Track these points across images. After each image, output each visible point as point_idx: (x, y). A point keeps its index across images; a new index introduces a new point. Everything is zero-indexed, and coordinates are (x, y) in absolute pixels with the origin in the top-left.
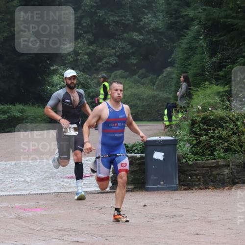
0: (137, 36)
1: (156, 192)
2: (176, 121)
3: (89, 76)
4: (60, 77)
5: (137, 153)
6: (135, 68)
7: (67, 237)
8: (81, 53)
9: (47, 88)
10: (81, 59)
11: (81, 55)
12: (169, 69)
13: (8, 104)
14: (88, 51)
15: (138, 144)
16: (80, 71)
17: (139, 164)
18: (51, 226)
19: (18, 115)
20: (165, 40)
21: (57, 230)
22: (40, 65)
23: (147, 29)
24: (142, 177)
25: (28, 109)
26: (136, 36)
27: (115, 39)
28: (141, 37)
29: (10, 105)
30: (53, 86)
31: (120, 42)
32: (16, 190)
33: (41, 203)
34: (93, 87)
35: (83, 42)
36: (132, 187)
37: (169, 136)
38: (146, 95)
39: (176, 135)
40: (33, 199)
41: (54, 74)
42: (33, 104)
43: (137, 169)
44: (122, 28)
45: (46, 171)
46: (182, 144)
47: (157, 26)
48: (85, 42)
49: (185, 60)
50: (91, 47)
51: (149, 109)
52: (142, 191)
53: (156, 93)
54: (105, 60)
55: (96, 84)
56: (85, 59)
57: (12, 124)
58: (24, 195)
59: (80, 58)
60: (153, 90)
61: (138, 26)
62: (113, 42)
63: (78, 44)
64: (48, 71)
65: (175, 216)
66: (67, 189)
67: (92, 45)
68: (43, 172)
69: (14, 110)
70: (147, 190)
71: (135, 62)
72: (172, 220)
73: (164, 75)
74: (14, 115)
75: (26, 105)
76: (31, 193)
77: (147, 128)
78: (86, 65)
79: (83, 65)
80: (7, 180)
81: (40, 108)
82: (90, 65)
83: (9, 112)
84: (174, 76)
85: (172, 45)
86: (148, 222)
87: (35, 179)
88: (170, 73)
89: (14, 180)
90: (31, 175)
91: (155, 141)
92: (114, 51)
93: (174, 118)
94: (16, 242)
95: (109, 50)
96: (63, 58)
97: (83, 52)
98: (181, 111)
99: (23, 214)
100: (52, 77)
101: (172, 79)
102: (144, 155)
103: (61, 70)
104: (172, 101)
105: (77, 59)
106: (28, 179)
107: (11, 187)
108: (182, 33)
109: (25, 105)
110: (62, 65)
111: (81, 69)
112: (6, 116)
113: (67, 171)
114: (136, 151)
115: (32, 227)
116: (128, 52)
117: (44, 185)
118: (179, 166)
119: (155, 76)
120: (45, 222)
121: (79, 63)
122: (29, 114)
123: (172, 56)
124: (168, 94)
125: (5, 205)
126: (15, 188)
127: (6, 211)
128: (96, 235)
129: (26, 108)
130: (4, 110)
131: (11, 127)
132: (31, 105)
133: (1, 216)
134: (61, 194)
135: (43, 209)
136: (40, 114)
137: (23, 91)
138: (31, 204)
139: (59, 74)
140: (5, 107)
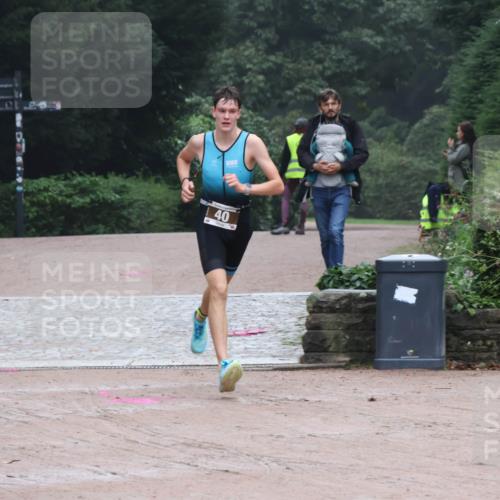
0: (371, 37)
1: (396, 372)
2: (445, 220)
3: (266, 118)
4: (203, 120)
5: (360, 288)
6: (364, 104)
7: (204, 460)
8: (250, 69)
9: (176, 144)
10: (250, 82)
11: (250, 73)
12: (435, 109)
13: (93, 173)
14: (265, 66)
15: (362, 267)
16: (248, 108)
17: (364, 311)
18: (171, 435)
19: (113, 199)
20: (430, 47)
21: (184, 444)
22: (164, 93)
23: (392, 23)
24: (368, 339)
25: (133, 186)
26: (367, 36)
27: (324, 42)
28: (379, 39)
29: (97, 175)
31: (333, 49)
33: (154, 386)
34: (272, 142)
35: (256, 47)
36: (347, 359)
37: (428, 253)
38: (385, 164)
39: (444, 251)
40: (138, 378)
41: (191, 113)
42: (146, 176)
43: (360, 320)
44: (339, 19)
46: (456, 271)
47: (413, 16)
48: (260, 47)
49: (471, 92)
50: (272, 58)
51: (390, 192)
52: (368, 368)
53: (405, 160)
54: (300, 86)
55: (279, 136)
56: (259, 82)
57: (99, 217)
58: (119, 368)
59: (247, 81)
60: (402, 154)
61: (373, 16)
62: (318, 48)
63: (244, 50)
64: (179, 107)
65: (435, 423)
66: (208, 359)
67: (274, 54)
68: (160, 320)
69: (104, 188)
70: (378, 367)
71: (364, 92)
72: (428, 432)
73: (426, 120)
74: (104, 199)
75: (130, 179)
77: (384, 233)
78: (261, 95)
79: (255, 95)
81: (159, 185)
82: (269, 95)
83: (93, 192)
84: (446, 124)
85: (445, 58)
86: (377, 434)
88: (440, 118)
91: (398, 264)
92: (320, 67)
93: (441, 215)
94: (97, 466)
95: (309, 65)
96: (212, 79)
97: (255, 68)
98: (457, 201)
99: (114, 407)
100: (188, 119)
101: (443, 130)
102: (374, 292)
103: (207, 105)
104: (438, 179)
105: (243, 82)
108: (467, 33)
109: (127, 177)
110: (208, 95)
111: (249, 105)
112: (88, 200)
114: (358, 284)
115: (132, 438)
116: (350, 71)
117: (162, 348)
118: (448, 318)
119: (407, 124)
120: (158, 427)
121: (245, 91)
122: (135, 198)
123: (444, 82)
124: (431, 162)
125: (75, 387)
126: (100, 353)
127: (79, 400)
128: (265, 459)
129: (131, 183)
130: (83, 186)
131: (97, 222)
132: (140, 178)
133: (67, 411)
134: (197, 368)
135: (156, 399)
136: (159, 198)
137: (125, 147)
138: (133, 387)
139: (202, 113)
140: (86, 180)
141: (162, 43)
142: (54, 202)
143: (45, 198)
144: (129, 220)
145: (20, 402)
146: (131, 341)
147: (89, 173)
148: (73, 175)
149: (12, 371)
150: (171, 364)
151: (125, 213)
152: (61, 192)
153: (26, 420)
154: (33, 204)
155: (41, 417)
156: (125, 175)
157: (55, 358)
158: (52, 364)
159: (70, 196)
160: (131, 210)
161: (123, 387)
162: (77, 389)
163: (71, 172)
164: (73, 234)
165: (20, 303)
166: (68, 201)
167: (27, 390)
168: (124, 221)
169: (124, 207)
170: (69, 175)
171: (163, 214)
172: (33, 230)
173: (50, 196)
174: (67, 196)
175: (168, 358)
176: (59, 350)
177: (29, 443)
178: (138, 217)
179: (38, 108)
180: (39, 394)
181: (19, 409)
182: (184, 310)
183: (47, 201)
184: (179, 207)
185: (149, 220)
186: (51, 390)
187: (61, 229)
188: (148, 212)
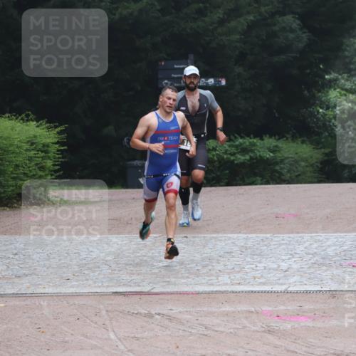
4: (340, 93)
9: (318, 112)
13: (252, 136)
18: (323, 347)
19: (268, 156)
21: (334, 354)
22: (308, 71)
25: (284, 146)
29: (255, 137)
30: (328, 108)
32: (264, 284)
33: (307, 307)
40: (294, 300)
41: (330, 87)
42: (294, 138)
45: (315, 253)
57: (257, 171)
58: (278, 292)
64: (320, 83)
68: (309, 254)
69: (261, 148)
74: (260, 156)
75: (281, 140)
76: (290, 289)
80: (248, 266)
81: (304, 146)
83: (252, 151)
87: (295, 266)
89: (261, 266)
90: (289, 259)
96: (347, 60)
99: (275, 324)
100: (328, 92)
103: (343, 81)
106: (284, 266)
107: (255, 278)
109: (279, 139)
110: (344, 73)
112: (247, 157)
113: (352, 255)
115: (292, 349)
117: (312, 276)
120: (312, 340)
122: (286, 155)
126: (262, 280)
127: (246, 318)
129: (281, 144)
130: (244, 146)
131: (255, 175)
132: (290, 139)
133: (238, 326)
134: (341, 293)
135: (310, 318)
136: (305, 156)
137: (277, 115)
138: (289, 308)
139: (339, 88)
140: (246, 142)
141: (307, 31)
142: (221, 160)
143: (213, 155)
144: (281, 174)
145: (200, 318)
146: (286, 271)
147: (249, 136)
148: (236, 137)
149: (192, 294)
150: (320, 289)
151: (277, 168)
152: (226, 151)
153: (206, 333)
155: (217, 331)
156: (277, 137)
157: (227, 284)
158: (224, 288)
159: (233, 154)
160: (282, 166)
161: (282, 308)
162: (245, 309)
163: (234, 135)
164: (236, 185)
165: (197, 239)
167: (205, 309)
168: (277, 175)
169: (277, 163)
170: (232, 137)
171: (311, 169)
173: (217, 154)
174: (231, 154)
175: (318, 285)
176: (230, 278)
177: (209, 352)
178: (289, 171)
179: (207, 84)
180: (215, 313)
181: (199, 324)
182: (329, 246)
183: (215, 158)
184: (321, 163)
185: (297, 174)
186: (224, 309)
187: (226, 180)
188: (296, 168)
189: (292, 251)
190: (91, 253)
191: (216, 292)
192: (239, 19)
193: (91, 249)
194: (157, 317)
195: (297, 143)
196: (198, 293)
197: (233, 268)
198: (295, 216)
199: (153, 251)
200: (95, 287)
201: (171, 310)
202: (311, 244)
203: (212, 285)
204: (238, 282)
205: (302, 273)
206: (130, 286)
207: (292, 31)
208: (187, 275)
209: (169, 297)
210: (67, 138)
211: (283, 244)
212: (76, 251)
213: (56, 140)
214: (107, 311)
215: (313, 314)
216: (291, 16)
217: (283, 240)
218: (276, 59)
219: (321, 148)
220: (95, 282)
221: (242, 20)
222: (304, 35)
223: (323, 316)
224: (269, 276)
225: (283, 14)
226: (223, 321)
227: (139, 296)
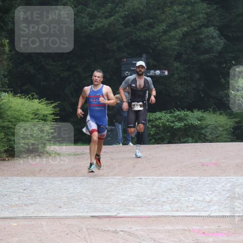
19: (197, 123)
22: (224, 66)
25: (208, 117)
29: (187, 111)
32: (194, 211)
33: (223, 227)
40: (215, 222)
42: (214, 111)
45: (229, 190)
57: (189, 134)
68: (225, 191)
69: (192, 118)
74: (191, 123)
75: (206, 112)
76: (212, 215)
80: (183, 199)
81: (222, 116)
83: (186, 120)
87: (215, 199)
89: (192, 199)
90: (211, 194)
99: (202, 238)
106: (208, 199)
107: (188, 207)
109: (204, 112)
112: (183, 124)
117: (227, 206)
122: (209, 123)
125: (180, 227)
126: (193, 208)
127: (182, 234)
129: (206, 115)
130: (180, 116)
131: (188, 136)
132: (212, 112)
133: (176, 240)
135: (225, 234)
136: (222, 123)
137: (203, 95)
138: (211, 227)
140: (182, 113)
141: (223, 38)
142: (164, 126)
143: (159, 123)
144: (206, 136)
145: (150, 234)
146: (209, 202)
147: (183, 109)
148: (175, 111)
149: (145, 217)
151: (203, 131)
152: (168, 120)
154: (153, 126)
157: (168, 211)
158: (167, 214)
159: (173, 122)
160: (206, 130)
161: (206, 227)
162: (182, 228)
164: (175, 143)
165: (148, 180)
166: (172, 125)
167: (154, 228)
168: (203, 136)
169: (203, 128)
170: (172, 110)
171: (225, 132)
172: (153, 141)
173: (162, 122)
174: (172, 122)
176: (171, 206)
178: (210, 134)
179: (155, 74)
180: (160, 230)
181: (150, 238)
183: (161, 125)
184: (233, 128)
185: (216, 136)
186: (166, 228)
187: (168, 140)
188: (216, 131)
189: (213, 188)
190: (76, 190)
191: (161, 216)
192: (177, 30)
193: (76, 186)
194: (121, 233)
195: (217, 115)
196: (149, 217)
197: (173, 200)
198: (215, 164)
199: (118, 188)
200: (79, 212)
201: (131, 228)
202: (226, 184)
203: (158, 211)
204: (176, 209)
205: (220, 204)
206: (103, 212)
207: (213, 38)
208: (141, 204)
209: (130, 219)
210: (60, 110)
211: (207, 184)
212: (66, 188)
213: (52, 112)
214: (87, 229)
215: (227, 232)
216: (213, 28)
217: (207, 181)
218: (202, 57)
219: (233, 118)
220: (79, 209)
221: (179, 31)
222: (221, 41)
223: (234, 233)
224: (197, 205)
225: (207, 26)
226: (166, 236)
227: (109, 219)
